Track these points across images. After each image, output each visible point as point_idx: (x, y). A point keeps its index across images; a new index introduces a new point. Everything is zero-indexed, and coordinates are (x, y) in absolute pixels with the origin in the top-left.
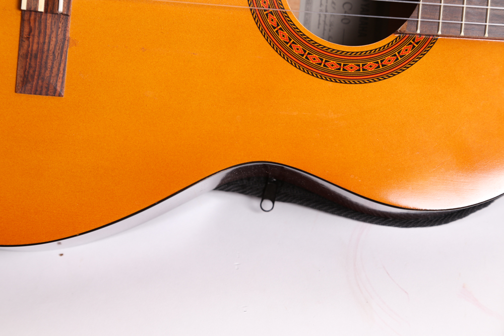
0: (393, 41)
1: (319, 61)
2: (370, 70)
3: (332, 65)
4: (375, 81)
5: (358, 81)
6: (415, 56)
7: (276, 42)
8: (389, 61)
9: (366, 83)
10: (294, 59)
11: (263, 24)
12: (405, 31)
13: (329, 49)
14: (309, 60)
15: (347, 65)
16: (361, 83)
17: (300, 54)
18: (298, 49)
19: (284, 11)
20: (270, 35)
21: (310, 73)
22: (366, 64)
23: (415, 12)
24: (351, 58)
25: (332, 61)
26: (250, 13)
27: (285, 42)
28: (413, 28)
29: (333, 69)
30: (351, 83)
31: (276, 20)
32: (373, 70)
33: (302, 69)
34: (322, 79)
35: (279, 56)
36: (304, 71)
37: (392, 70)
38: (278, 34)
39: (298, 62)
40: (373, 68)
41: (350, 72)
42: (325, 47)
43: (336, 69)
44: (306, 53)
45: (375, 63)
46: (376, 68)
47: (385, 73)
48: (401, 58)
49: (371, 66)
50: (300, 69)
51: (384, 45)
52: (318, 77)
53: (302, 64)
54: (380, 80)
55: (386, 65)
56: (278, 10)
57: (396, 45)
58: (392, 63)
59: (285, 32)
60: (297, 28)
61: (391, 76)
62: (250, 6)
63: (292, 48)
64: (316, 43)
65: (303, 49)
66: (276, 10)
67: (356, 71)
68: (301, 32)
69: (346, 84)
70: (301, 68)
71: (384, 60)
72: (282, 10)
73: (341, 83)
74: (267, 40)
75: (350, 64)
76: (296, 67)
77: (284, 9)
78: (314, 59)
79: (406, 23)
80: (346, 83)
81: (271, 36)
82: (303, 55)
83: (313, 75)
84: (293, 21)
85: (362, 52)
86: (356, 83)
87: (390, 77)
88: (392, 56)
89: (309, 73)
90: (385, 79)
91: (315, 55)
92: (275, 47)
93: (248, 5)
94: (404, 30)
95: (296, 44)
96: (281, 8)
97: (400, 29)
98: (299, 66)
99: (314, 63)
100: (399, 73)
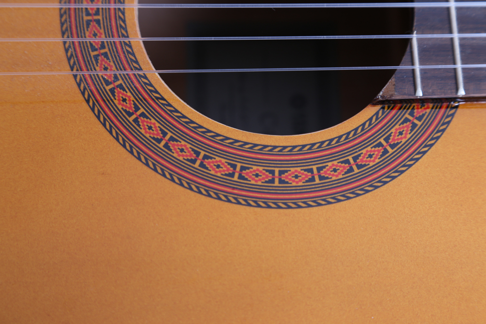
0: (371, 119)
1: (228, 170)
2: (334, 178)
3: (257, 175)
4: (349, 198)
5: (314, 202)
6: (420, 142)
7: (136, 142)
8: (370, 156)
9: (329, 203)
10: (177, 170)
11: (106, 109)
12: (392, 95)
13: (246, 143)
14: (207, 168)
15: (287, 171)
16: (320, 205)
17: (188, 160)
18: (182, 150)
19: (141, 73)
20: (122, 128)
21: (212, 194)
22: (324, 167)
23: (406, 58)
24: (293, 158)
25: (255, 168)
26: (78, 91)
27: (154, 138)
28: (408, 88)
29: (259, 183)
30: (300, 207)
31: (132, 98)
32: (341, 176)
33: (195, 189)
34: (239, 203)
35: (145, 168)
36: (200, 192)
37: (379, 174)
38: (139, 125)
39: (186, 175)
40: (339, 174)
41: (294, 184)
42: (237, 141)
43: (266, 182)
44: (201, 157)
45: (342, 162)
46: (346, 173)
47: (367, 180)
48: (392, 148)
49: (335, 170)
50: (191, 189)
51: (355, 127)
52: (229, 201)
53: (195, 179)
54: (358, 195)
55: (365, 165)
56: (130, 73)
57: (380, 126)
58: (377, 161)
59: (153, 121)
60: (177, 111)
61: (379, 184)
62: (72, 70)
63: (170, 150)
64: (218, 135)
65: (193, 150)
66: (125, 73)
67: (307, 181)
68: (184, 117)
69: (290, 210)
70: (193, 187)
71: (359, 155)
72: (136, 72)
73: (280, 207)
74: (117, 139)
75: (293, 170)
76: (182, 185)
77: (141, 69)
78: (218, 166)
79: (392, 81)
80: (289, 207)
81: (125, 131)
82: (194, 162)
83: (219, 199)
84: (166, 97)
85: (313, 145)
86: (310, 206)
87: (377, 187)
88: (375, 147)
89: (210, 196)
90: (368, 191)
91: (218, 159)
92: (134, 151)
93: (68, 68)
94: (391, 93)
95: (177, 141)
96: (136, 68)
97: (381, 93)
98: (188, 183)
99: (219, 174)
100: (394, 178)
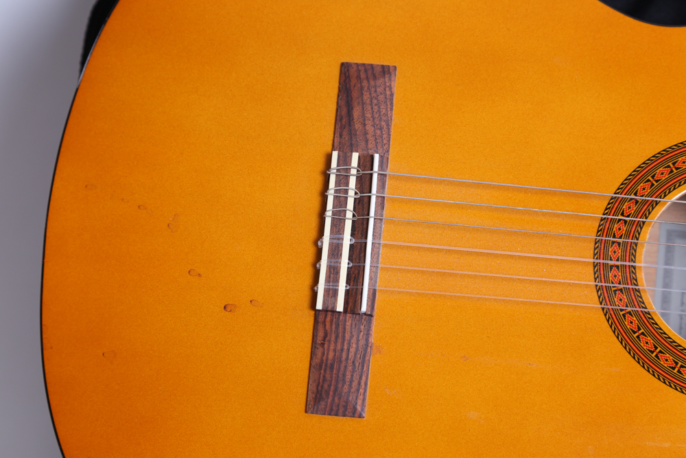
7: (637, 351)
10: (663, 373)
11: (620, 328)
14: (682, 374)
17: (670, 367)
18: (666, 360)
19: (646, 310)
20: (629, 341)
26: (602, 313)
27: (649, 350)
31: (637, 322)
33: (673, 387)
35: (642, 369)
36: (676, 389)
38: (640, 340)
39: (668, 377)
44: (679, 366)
50: (671, 386)
53: (674, 380)
56: (639, 310)
59: (649, 338)
60: (665, 333)
63: (659, 359)
65: (674, 361)
66: (636, 310)
68: (670, 338)
70: (672, 385)
72: (643, 310)
74: (625, 348)
76: (665, 383)
77: (646, 308)
81: (630, 343)
82: (674, 368)
84: (658, 323)
92: (636, 357)
93: (599, 303)
95: (664, 353)
96: (643, 308)
98: (669, 383)
